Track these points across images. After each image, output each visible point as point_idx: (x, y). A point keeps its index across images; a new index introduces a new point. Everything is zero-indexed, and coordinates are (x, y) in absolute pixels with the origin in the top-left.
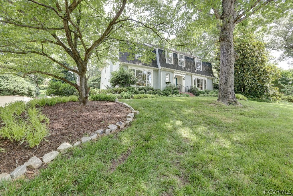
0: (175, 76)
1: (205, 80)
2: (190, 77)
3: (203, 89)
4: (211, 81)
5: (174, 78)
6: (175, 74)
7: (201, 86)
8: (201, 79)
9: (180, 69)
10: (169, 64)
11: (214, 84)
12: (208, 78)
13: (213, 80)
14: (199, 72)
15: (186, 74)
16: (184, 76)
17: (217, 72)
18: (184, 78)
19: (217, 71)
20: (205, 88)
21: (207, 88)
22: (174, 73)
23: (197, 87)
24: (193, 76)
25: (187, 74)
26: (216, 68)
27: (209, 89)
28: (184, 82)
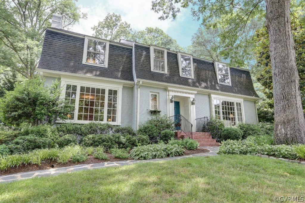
0: (171, 97)
1: (239, 104)
2: (206, 98)
3: (237, 122)
4: (251, 105)
5: (169, 101)
6: (172, 94)
7: (231, 116)
8: (231, 103)
9: (184, 82)
10: (158, 74)
11: (258, 110)
12: (245, 100)
13: (255, 103)
14: (225, 89)
15: (196, 92)
16: (192, 97)
17: (263, 87)
18: (192, 100)
19: (263, 85)
20: (241, 119)
21: (244, 121)
22: (169, 91)
23: (222, 118)
24: (213, 96)
25: (199, 93)
26: (259, 80)
27: (249, 123)
28: (193, 109)
